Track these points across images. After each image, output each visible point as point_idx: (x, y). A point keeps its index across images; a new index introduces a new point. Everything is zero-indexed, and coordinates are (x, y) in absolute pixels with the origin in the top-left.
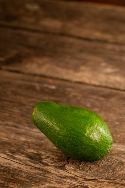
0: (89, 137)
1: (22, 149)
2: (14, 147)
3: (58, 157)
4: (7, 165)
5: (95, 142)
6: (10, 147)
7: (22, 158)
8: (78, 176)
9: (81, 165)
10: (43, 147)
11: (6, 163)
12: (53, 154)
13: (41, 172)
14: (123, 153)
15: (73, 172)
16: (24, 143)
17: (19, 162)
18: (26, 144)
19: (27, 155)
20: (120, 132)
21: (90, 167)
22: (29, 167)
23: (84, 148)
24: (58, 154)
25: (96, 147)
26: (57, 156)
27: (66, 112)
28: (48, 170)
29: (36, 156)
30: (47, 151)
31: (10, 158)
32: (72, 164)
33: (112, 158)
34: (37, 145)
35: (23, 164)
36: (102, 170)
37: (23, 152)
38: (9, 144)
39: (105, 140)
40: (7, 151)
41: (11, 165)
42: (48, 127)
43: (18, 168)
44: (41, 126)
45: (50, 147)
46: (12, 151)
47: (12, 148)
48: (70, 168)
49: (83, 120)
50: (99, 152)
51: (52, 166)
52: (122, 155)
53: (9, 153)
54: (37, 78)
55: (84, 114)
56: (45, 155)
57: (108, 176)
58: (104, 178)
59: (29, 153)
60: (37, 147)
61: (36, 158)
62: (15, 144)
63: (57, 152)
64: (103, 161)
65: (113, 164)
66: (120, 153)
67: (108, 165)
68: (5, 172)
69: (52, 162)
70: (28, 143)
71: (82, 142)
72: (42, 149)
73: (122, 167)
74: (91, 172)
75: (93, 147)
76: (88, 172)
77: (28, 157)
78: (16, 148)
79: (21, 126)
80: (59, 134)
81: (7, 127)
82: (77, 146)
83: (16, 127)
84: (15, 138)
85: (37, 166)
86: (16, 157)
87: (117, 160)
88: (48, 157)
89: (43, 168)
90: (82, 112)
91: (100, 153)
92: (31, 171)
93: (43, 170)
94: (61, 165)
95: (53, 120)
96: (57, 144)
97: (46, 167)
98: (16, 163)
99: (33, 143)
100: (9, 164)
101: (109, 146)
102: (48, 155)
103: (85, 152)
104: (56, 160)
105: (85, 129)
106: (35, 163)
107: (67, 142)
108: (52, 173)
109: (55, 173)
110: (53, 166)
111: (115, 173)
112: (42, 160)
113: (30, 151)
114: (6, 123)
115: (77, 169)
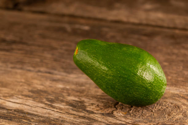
0: (142, 76)
1: (61, 97)
2: (51, 95)
3: (104, 104)
4: (47, 115)
5: (149, 82)
6: (47, 96)
7: (62, 107)
8: (130, 122)
9: (131, 111)
10: (85, 94)
11: (45, 113)
12: (98, 101)
13: (87, 121)
14: (177, 96)
15: (123, 119)
16: (63, 90)
17: (59, 111)
18: (65, 91)
19: (68, 103)
20: (171, 73)
21: (142, 113)
22: (72, 116)
23: (135, 89)
24: (103, 100)
25: (150, 88)
26: (102, 102)
27: (114, 49)
28: (94, 119)
29: (78, 104)
30: (91, 98)
31: (49, 108)
32: (120, 110)
33: (166, 102)
34: (77, 92)
35: (65, 113)
36: (156, 115)
37: (63, 100)
38: (45, 92)
39: (159, 80)
40: (44, 100)
41: (52, 115)
42: (94, 68)
43: (60, 117)
44: (85, 67)
45: (93, 93)
46: (50, 100)
47: (49, 97)
48: (119, 115)
49: (135, 57)
50: (152, 94)
51: (98, 113)
52: (177, 98)
53: (47, 102)
54: (66, 19)
55: (135, 51)
56: (89, 102)
57: (164, 121)
58: (160, 123)
59: (69, 101)
60: (78, 94)
61: (78, 106)
62: (53, 92)
63: (101, 99)
64: (156, 105)
65: (167, 108)
66: (174, 96)
67: (162, 109)
68: (46, 122)
69: (98, 109)
70: (67, 90)
71: (134, 82)
72: (85, 96)
73: (178, 111)
74: (144, 118)
75: (146, 88)
76: (141, 118)
77: (69, 106)
78: (54, 96)
79: (56, 72)
80: (107, 75)
81: (40, 74)
82: (128, 87)
83: (50, 73)
84: (51, 85)
85: (82, 114)
86: (55, 106)
87: (172, 104)
88: (92, 104)
89: (88, 116)
90: (132, 49)
91: (154, 95)
92: (75, 120)
93: (89, 118)
94: (108, 112)
95: (100, 59)
96: (104, 87)
97: (92, 116)
98: (57, 112)
99: (73, 90)
100: (49, 114)
101: (163, 87)
102: (92, 102)
103: (137, 94)
104: (102, 107)
105: (137, 67)
106: (78, 111)
107: (117, 83)
108: (99, 121)
109: (103, 120)
110: (100, 113)
111: (171, 118)
112: (86, 108)
113: (71, 98)
114: (37, 69)
115: (128, 115)
